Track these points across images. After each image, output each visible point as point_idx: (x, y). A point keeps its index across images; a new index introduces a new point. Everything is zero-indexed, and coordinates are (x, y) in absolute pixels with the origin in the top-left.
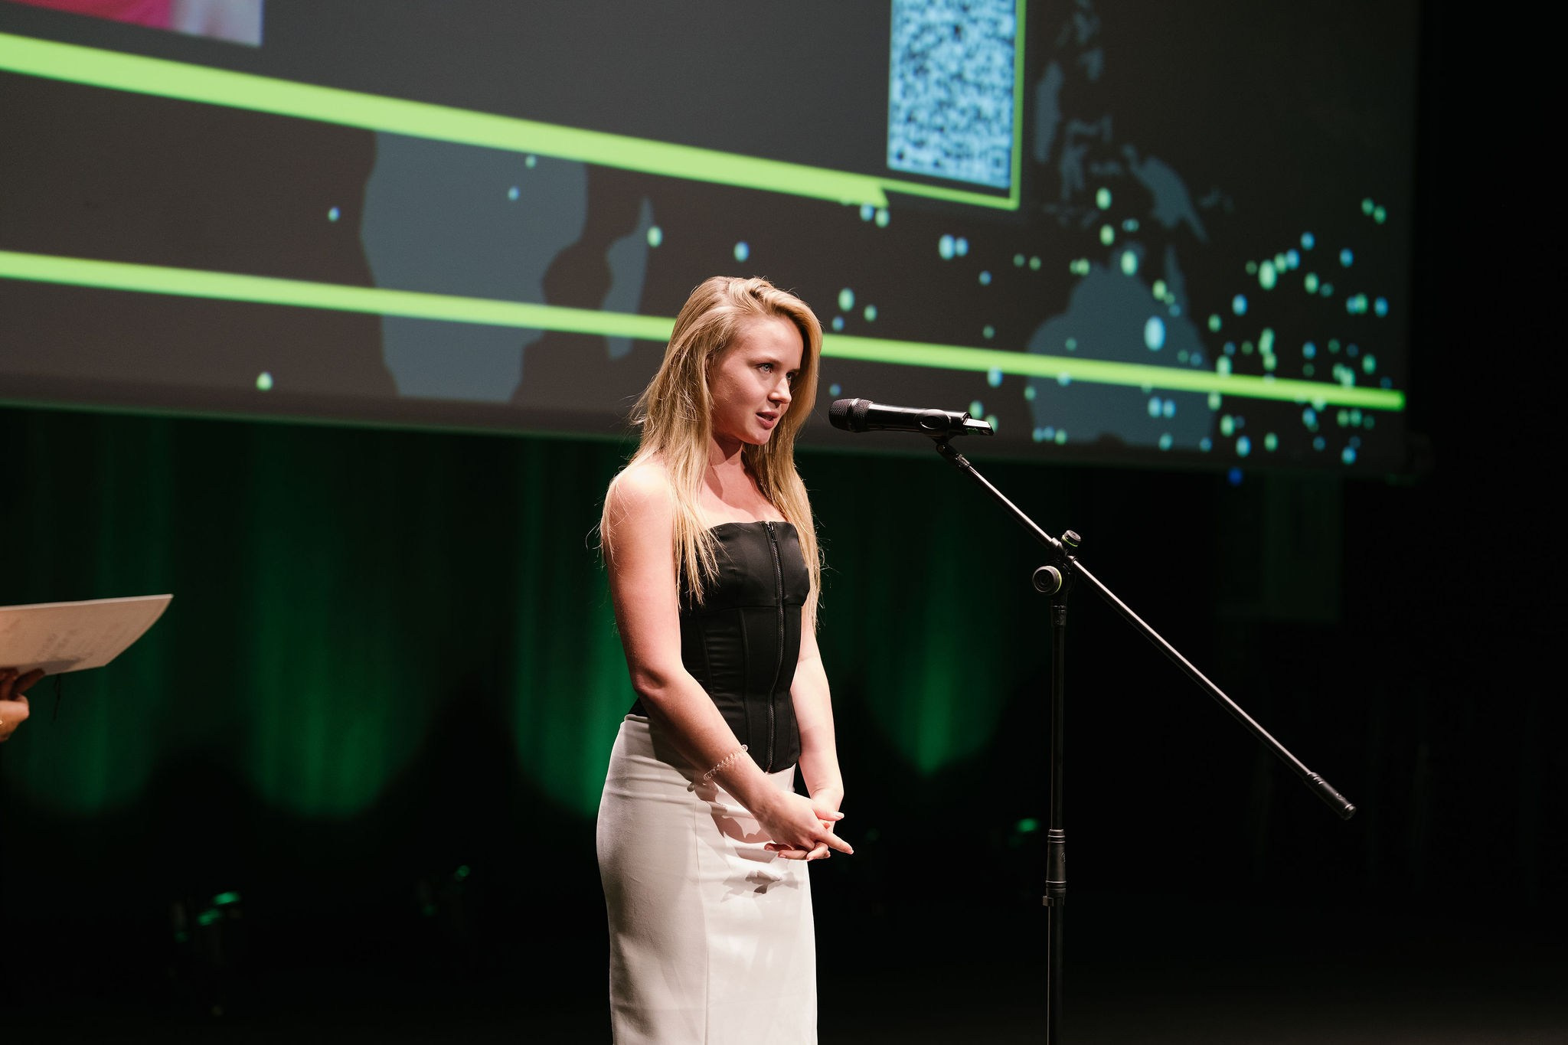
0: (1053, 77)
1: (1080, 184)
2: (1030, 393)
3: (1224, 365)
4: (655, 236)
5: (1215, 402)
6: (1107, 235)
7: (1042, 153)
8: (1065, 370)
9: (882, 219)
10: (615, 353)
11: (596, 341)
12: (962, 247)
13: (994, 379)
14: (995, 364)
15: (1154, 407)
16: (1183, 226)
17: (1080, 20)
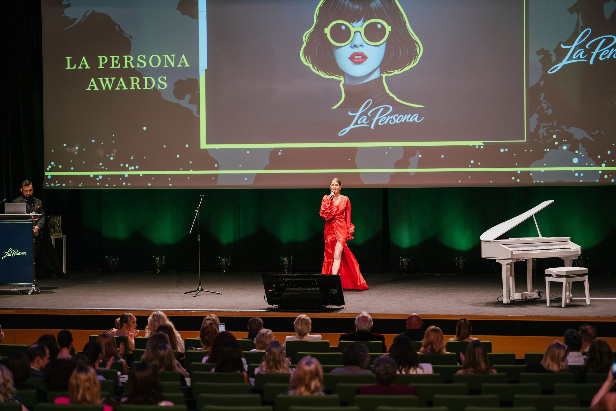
0: (535, 116)
1: (546, 135)
2: (531, 174)
3: (603, 165)
4: (420, 156)
5: (600, 172)
6: (556, 143)
7: (532, 130)
8: (542, 169)
9: (482, 147)
10: (411, 175)
11: (408, 173)
12: (506, 150)
13: (519, 172)
14: (519, 170)
15: (577, 175)
16: (584, 138)
17: (543, 105)
